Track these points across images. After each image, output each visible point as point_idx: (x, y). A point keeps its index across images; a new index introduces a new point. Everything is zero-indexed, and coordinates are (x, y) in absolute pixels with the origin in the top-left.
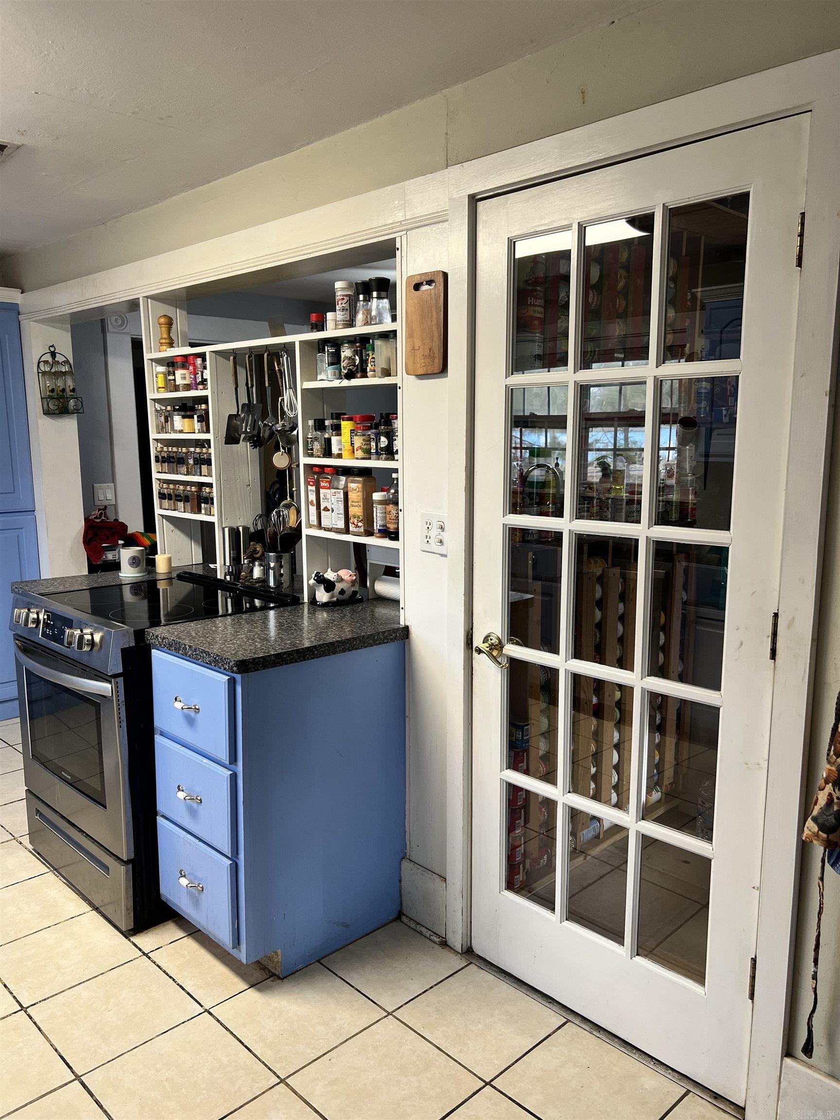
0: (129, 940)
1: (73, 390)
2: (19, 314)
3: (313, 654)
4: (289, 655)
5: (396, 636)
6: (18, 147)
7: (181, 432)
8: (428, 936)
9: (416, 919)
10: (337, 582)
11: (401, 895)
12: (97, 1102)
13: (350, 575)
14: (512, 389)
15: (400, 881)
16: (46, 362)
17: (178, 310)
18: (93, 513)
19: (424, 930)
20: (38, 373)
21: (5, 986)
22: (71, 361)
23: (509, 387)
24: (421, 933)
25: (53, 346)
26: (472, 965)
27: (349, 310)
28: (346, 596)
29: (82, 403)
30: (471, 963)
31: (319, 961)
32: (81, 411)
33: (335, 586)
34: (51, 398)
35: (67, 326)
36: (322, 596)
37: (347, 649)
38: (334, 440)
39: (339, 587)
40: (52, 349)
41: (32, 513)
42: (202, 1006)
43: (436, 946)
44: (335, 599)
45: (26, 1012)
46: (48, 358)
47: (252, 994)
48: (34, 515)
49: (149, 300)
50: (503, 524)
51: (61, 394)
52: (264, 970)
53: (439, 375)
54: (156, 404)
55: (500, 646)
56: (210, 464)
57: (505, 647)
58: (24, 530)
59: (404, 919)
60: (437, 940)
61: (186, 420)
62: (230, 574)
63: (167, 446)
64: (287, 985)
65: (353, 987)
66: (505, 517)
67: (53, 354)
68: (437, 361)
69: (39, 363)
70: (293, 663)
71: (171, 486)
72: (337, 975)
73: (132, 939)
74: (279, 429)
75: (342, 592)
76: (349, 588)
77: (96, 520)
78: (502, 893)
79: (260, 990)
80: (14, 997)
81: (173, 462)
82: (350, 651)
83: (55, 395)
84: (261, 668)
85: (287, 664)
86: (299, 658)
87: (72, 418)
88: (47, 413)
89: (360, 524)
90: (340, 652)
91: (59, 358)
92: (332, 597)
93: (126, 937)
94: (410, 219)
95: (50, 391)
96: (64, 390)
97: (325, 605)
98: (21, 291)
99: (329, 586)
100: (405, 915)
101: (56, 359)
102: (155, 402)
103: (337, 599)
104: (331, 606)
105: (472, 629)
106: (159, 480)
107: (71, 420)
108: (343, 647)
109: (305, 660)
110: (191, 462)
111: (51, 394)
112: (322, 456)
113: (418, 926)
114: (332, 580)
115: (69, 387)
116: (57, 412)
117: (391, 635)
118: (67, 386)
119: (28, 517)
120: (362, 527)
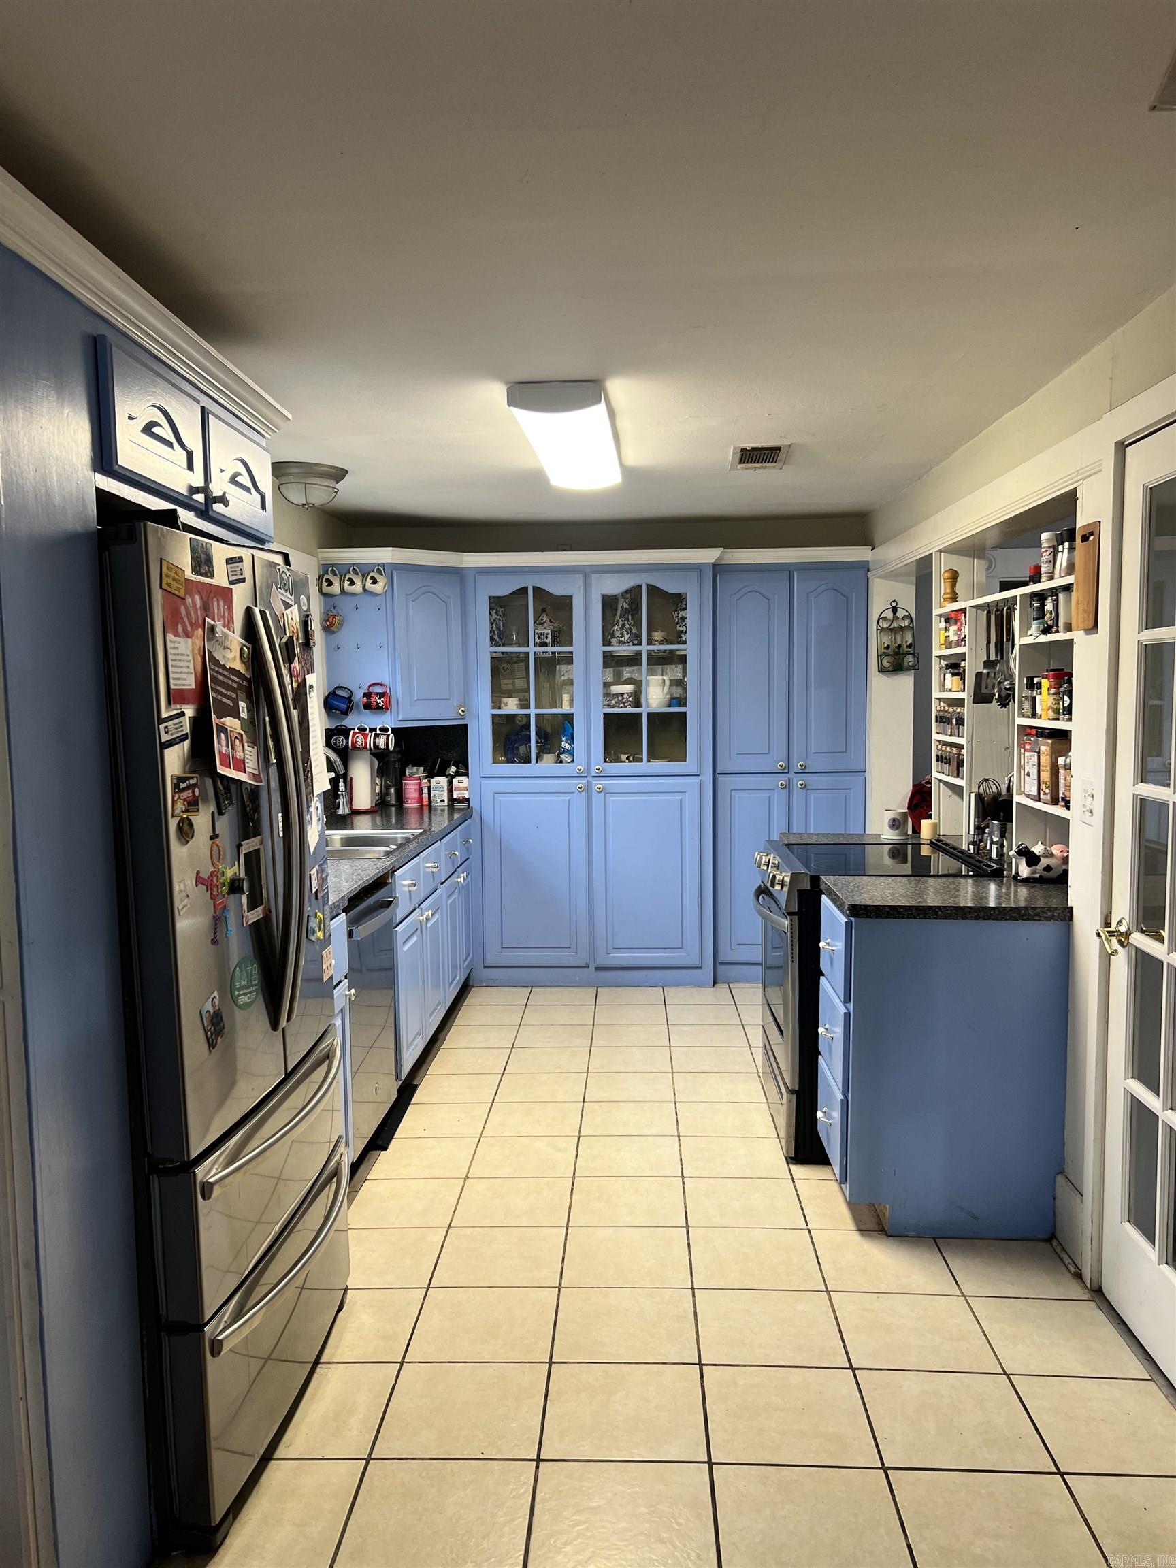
0: (788, 1166)
1: (910, 646)
2: (868, 571)
3: (936, 915)
4: (906, 909)
5: (1054, 915)
6: (790, 446)
7: (950, 690)
8: (1067, 1263)
9: (1064, 1245)
10: (1043, 857)
11: (1055, 1215)
12: (689, 1244)
13: (1062, 851)
14: (1146, 645)
15: (1054, 1199)
16: (885, 619)
17: (975, 560)
18: (927, 777)
19: (1065, 1257)
20: (877, 629)
21: (681, 1160)
22: (913, 616)
23: (1142, 643)
24: (1061, 1259)
25: (894, 601)
26: (1094, 1303)
27: (1052, 562)
28: (1052, 874)
29: (918, 659)
30: (1094, 1301)
31: (934, 1239)
32: (917, 667)
33: (1040, 860)
34: (886, 655)
35: (911, 578)
36: (1025, 871)
37: (980, 917)
38: (1038, 697)
39: (1044, 862)
40: (894, 604)
41: (862, 773)
42: (807, 1225)
43: (1070, 1276)
44: (1037, 875)
45: (683, 1179)
46: (889, 614)
47: (856, 1236)
48: (864, 775)
49: (942, 554)
50: (1134, 794)
51: (896, 650)
52: (879, 1225)
53: (1091, 631)
54: (942, 661)
55: (1127, 934)
56: (964, 725)
57: (1132, 935)
58: (852, 791)
59: (1054, 1243)
60: (1072, 1269)
61: (955, 678)
62: (973, 843)
63: (949, 706)
64: (889, 1242)
65: (948, 1266)
66: (1136, 786)
67: (895, 610)
68: (1091, 616)
69: (879, 619)
70: (911, 918)
71: (948, 749)
72: (941, 1253)
73: (791, 1166)
74: (1008, 687)
75: (1048, 868)
76: (1060, 866)
77: (927, 785)
78: (1123, 1224)
79: (862, 1235)
80: (682, 1168)
81: (944, 722)
82: (985, 919)
83: (889, 651)
84: (873, 915)
85: (903, 918)
86: (918, 915)
87: (909, 675)
88: (882, 670)
89: (1047, 791)
90: (971, 918)
91: (900, 613)
92: (1034, 872)
93: (788, 1163)
94: (1086, 467)
95: (885, 648)
96: (899, 647)
97: (1026, 881)
98: (871, 548)
99: (1032, 860)
100: (1056, 1239)
101: (897, 615)
102: (940, 659)
103: (1040, 876)
104: (1032, 883)
105: (1111, 913)
106: (939, 741)
107: (907, 677)
108: (976, 914)
109: (926, 918)
110: (954, 722)
111: (886, 651)
112: (1030, 716)
113: (1063, 1252)
114: (1037, 853)
115: (906, 642)
116: (891, 669)
117: (1046, 913)
118: (904, 643)
119: (860, 778)
120: (1049, 795)
